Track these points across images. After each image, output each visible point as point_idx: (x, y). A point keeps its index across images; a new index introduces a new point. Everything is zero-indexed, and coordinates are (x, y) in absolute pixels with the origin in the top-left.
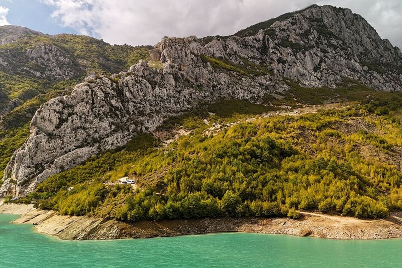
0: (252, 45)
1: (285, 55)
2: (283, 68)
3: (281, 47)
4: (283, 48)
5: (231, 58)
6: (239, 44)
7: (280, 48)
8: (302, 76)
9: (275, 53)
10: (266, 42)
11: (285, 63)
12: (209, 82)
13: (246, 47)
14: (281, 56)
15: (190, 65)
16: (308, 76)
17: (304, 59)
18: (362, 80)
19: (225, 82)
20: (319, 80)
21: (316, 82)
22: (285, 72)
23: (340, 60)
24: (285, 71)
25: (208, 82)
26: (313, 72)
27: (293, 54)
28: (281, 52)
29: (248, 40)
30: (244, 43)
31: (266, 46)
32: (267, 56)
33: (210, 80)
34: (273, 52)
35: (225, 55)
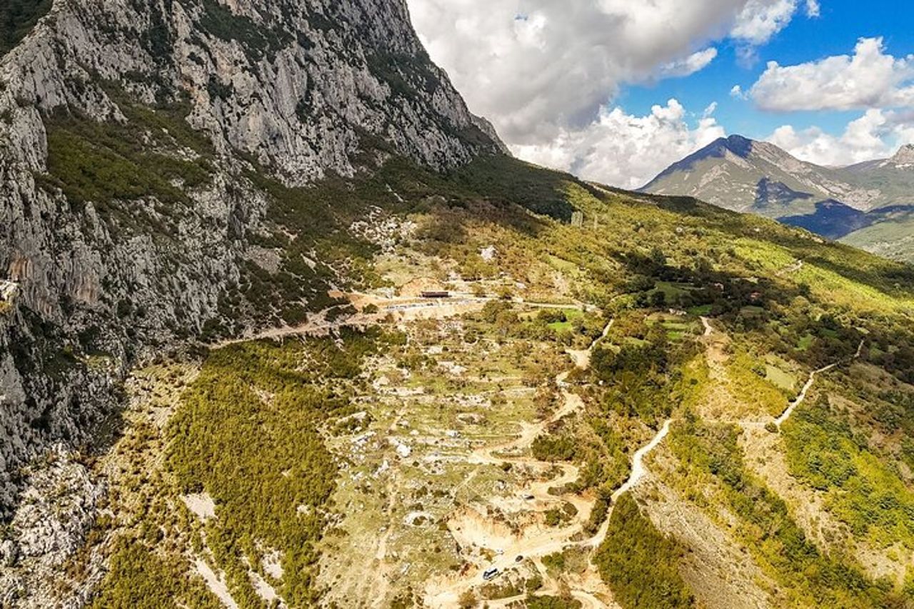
0: (126, 28)
1: (224, 67)
2: (223, 114)
3: (212, 36)
4: (220, 43)
5: (83, 99)
6: (91, 26)
7: (208, 38)
8: (274, 139)
9: (199, 61)
10: (163, 10)
11: (229, 96)
12: (107, 296)
13: (113, 39)
14: (215, 72)
15: (42, 249)
16: (289, 139)
17: (275, 79)
18: (393, 136)
19: (146, 272)
20: (316, 149)
21: (310, 159)
22: (230, 128)
23: (342, 71)
24: (230, 124)
25: (102, 298)
26: (298, 124)
27: (249, 67)
28: (213, 56)
29: (113, 10)
30: (104, 23)
31: (163, 29)
32: (172, 66)
33: (106, 284)
34: (192, 56)
35: (66, 89)
